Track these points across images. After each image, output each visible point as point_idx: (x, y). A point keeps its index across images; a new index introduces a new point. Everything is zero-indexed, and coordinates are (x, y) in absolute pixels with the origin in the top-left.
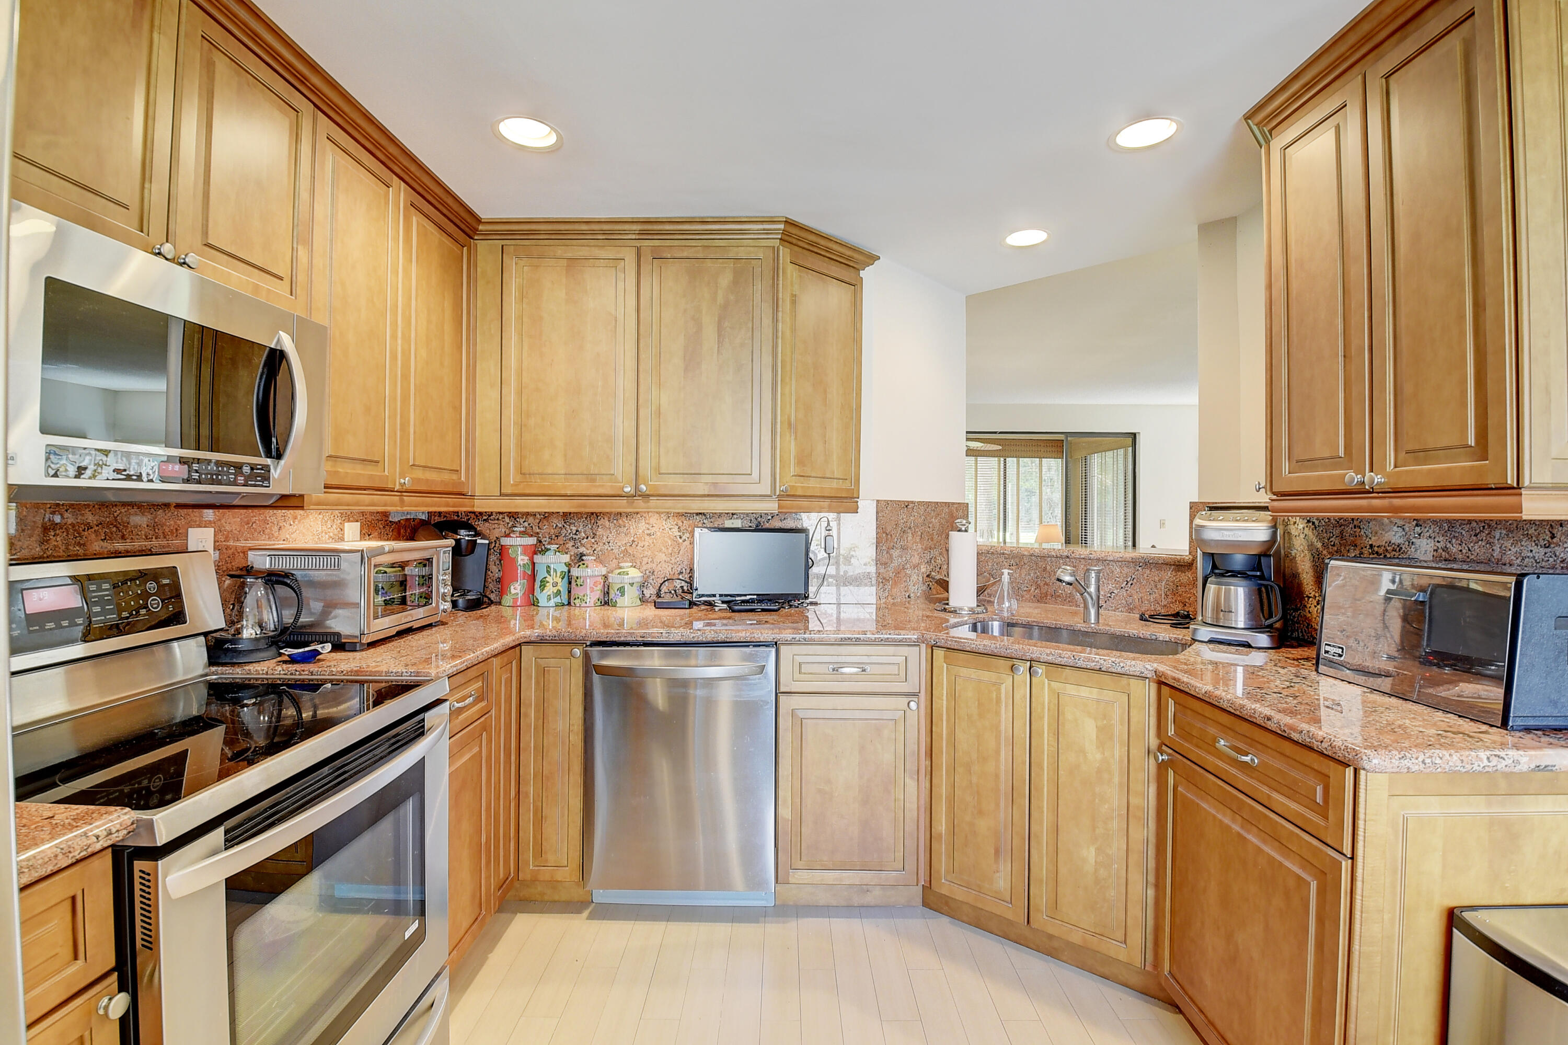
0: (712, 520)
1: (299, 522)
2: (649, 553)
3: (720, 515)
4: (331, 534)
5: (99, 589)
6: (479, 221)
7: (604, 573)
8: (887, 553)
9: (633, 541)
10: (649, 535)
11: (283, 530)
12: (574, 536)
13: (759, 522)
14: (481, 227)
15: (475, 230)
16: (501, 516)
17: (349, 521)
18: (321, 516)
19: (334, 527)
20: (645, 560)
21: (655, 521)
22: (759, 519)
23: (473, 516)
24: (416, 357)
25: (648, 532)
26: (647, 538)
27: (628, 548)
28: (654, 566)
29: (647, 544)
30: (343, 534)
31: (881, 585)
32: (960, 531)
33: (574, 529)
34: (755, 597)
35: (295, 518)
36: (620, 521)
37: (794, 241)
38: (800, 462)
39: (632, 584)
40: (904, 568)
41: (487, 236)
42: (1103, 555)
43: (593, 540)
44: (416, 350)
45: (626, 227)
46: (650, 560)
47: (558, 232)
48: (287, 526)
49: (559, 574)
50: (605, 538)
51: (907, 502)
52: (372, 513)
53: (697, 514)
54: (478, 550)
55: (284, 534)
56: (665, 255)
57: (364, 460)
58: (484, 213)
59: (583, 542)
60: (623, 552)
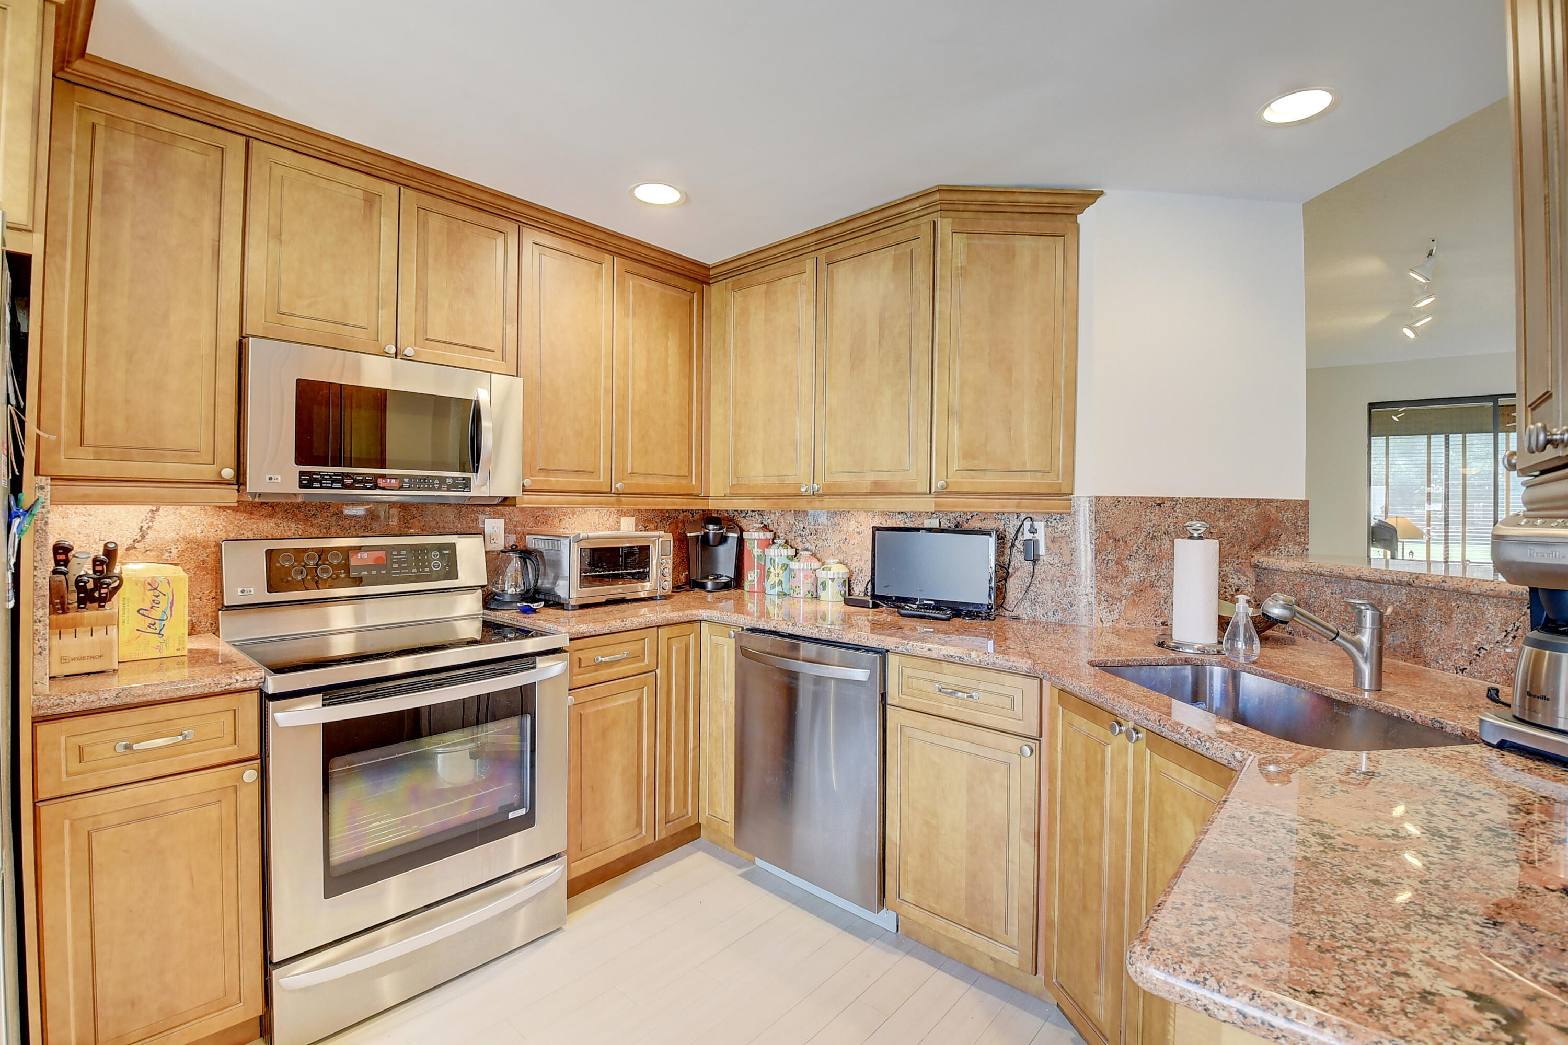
0: (913, 519)
1: (578, 516)
2: (858, 551)
3: (920, 515)
4: (608, 526)
5: (399, 554)
6: (707, 268)
7: (814, 568)
8: (1117, 563)
9: (846, 539)
10: (858, 533)
11: (564, 522)
12: (802, 533)
13: (958, 523)
14: (711, 273)
15: (708, 276)
16: (754, 514)
17: (625, 516)
18: (598, 512)
19: (611, 520)
20: (855, 557)
21: (863, 520)
22: (958, 519)
23: (736, 513)
24: (633, 390)
25: (858, 530)
26: (857, 535)
27: (841, 545)
28: (862, 564)
29: (856, 542)
30: (620, 526)
31: (1104, 604)
32: (1191, 537)
33: (802, 526)
34: (933, 603)
35: (574, 513)
36: (836, 519)
37: (961, 207)
38: (968, 454)
39: (833, 580)
40: (1152, 586)
41: (718, 278)
42: (1463, 585)
43: (815, 537)
44: (633, 384)
45: (805, 241)
46: (859, 558)
47: (759, 262)
48: (567, 519)
49: (780, 566)
50: (824, 535)
51: (1159, 498)
52: (647, 511)
53: (899, 513)
54: (729, 541)
55: (565, 524)
56: (835, 259)
57: (577, 471)
58: (709, 259)
59: (808, 538)
60: (837, 549)
